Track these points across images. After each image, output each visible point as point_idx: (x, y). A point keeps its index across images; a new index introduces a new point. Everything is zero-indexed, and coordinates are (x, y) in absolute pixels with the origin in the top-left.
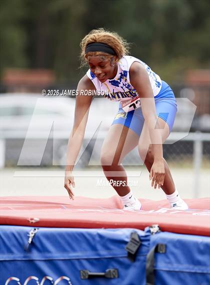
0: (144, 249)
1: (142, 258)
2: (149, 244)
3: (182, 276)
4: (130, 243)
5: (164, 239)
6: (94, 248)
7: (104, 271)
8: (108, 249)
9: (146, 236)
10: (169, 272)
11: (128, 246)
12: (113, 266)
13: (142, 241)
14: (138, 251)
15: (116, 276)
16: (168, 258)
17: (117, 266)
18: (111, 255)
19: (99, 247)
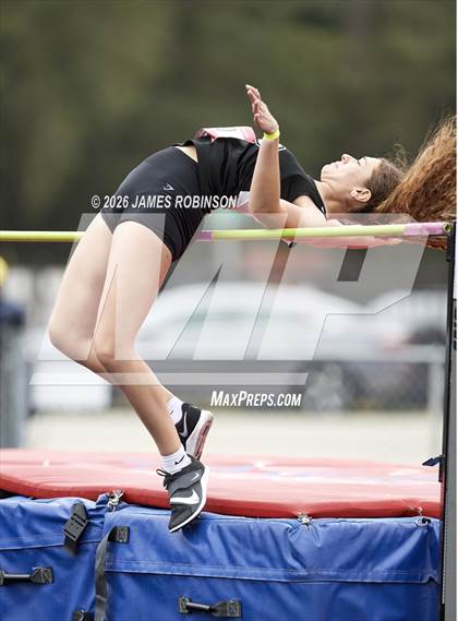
0: (94, 531)
1: (90, 546)
2: (102, 523)
3: (154, 581)
4: (70, 521)
5: (127, 520)
6: (13, 533)
7: (30, 572)
8: (35, 533)
9: (97, 509)
10: (133, 575)
11: (66, 526)
12: (45, 563)
13: (89, 517)
14: (83, 535)
15: (50, 580)
16: (131, 550)
17: (51, 562)
18: (39, 543)
19: (21, 530)
